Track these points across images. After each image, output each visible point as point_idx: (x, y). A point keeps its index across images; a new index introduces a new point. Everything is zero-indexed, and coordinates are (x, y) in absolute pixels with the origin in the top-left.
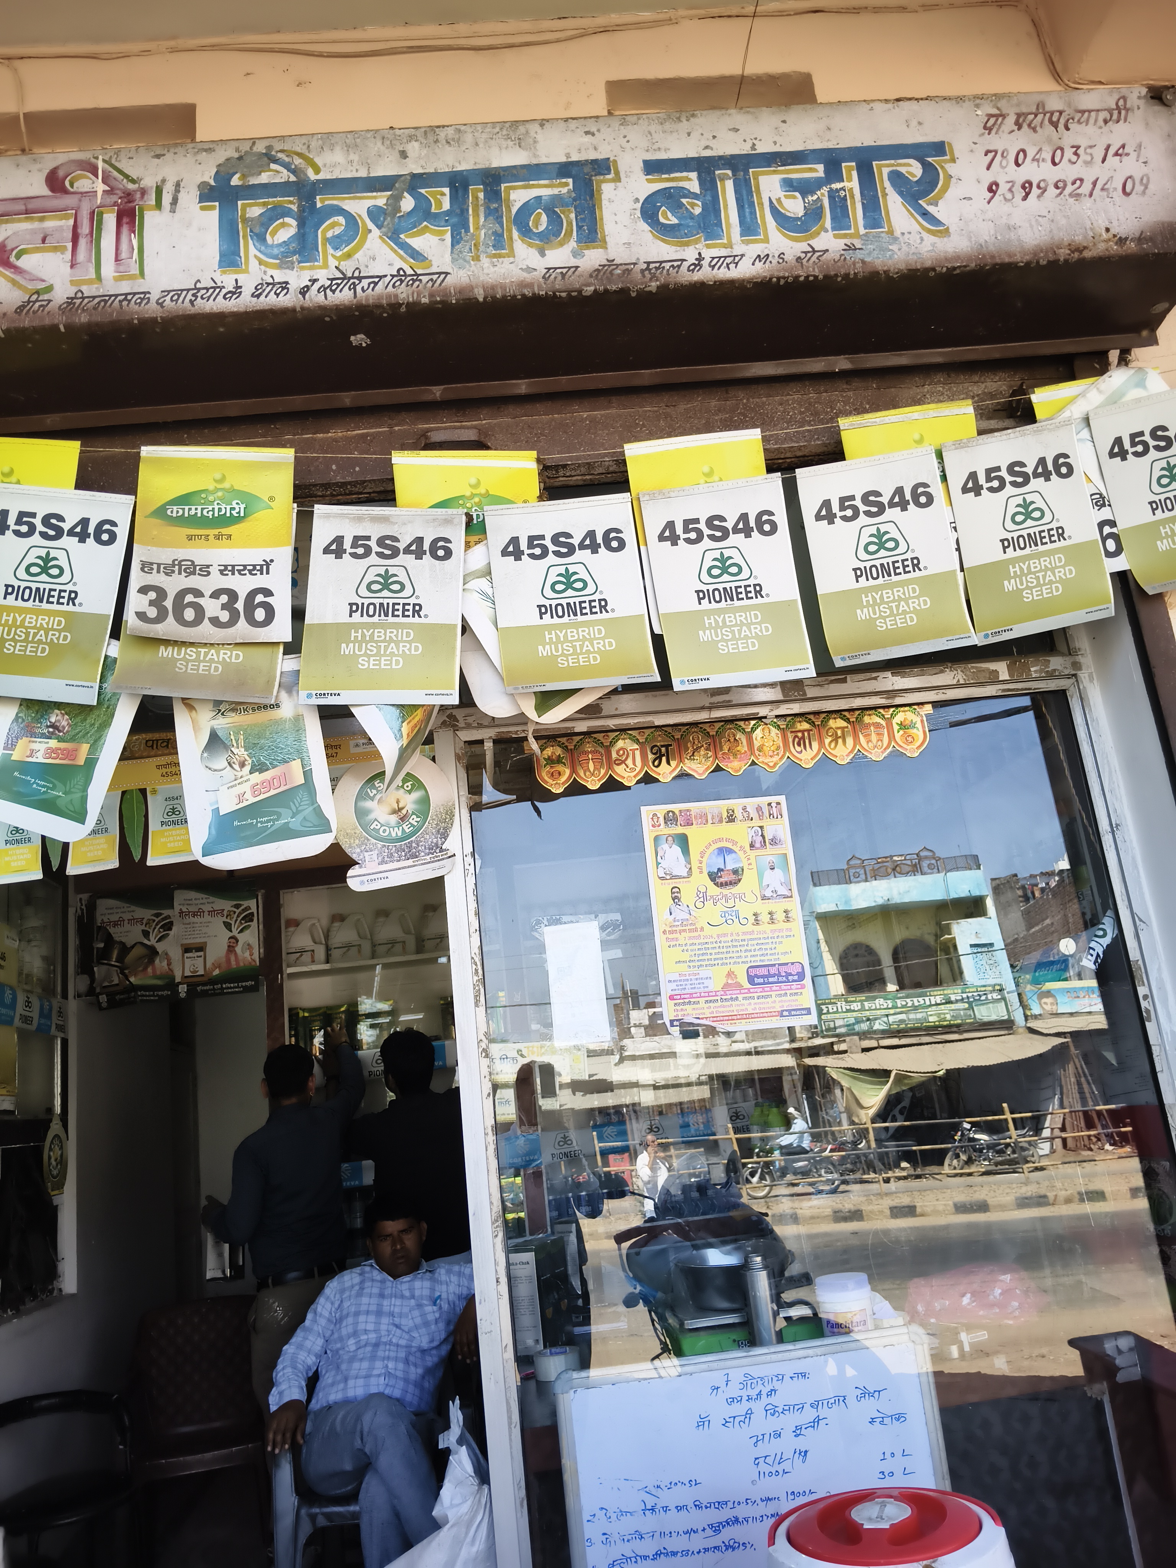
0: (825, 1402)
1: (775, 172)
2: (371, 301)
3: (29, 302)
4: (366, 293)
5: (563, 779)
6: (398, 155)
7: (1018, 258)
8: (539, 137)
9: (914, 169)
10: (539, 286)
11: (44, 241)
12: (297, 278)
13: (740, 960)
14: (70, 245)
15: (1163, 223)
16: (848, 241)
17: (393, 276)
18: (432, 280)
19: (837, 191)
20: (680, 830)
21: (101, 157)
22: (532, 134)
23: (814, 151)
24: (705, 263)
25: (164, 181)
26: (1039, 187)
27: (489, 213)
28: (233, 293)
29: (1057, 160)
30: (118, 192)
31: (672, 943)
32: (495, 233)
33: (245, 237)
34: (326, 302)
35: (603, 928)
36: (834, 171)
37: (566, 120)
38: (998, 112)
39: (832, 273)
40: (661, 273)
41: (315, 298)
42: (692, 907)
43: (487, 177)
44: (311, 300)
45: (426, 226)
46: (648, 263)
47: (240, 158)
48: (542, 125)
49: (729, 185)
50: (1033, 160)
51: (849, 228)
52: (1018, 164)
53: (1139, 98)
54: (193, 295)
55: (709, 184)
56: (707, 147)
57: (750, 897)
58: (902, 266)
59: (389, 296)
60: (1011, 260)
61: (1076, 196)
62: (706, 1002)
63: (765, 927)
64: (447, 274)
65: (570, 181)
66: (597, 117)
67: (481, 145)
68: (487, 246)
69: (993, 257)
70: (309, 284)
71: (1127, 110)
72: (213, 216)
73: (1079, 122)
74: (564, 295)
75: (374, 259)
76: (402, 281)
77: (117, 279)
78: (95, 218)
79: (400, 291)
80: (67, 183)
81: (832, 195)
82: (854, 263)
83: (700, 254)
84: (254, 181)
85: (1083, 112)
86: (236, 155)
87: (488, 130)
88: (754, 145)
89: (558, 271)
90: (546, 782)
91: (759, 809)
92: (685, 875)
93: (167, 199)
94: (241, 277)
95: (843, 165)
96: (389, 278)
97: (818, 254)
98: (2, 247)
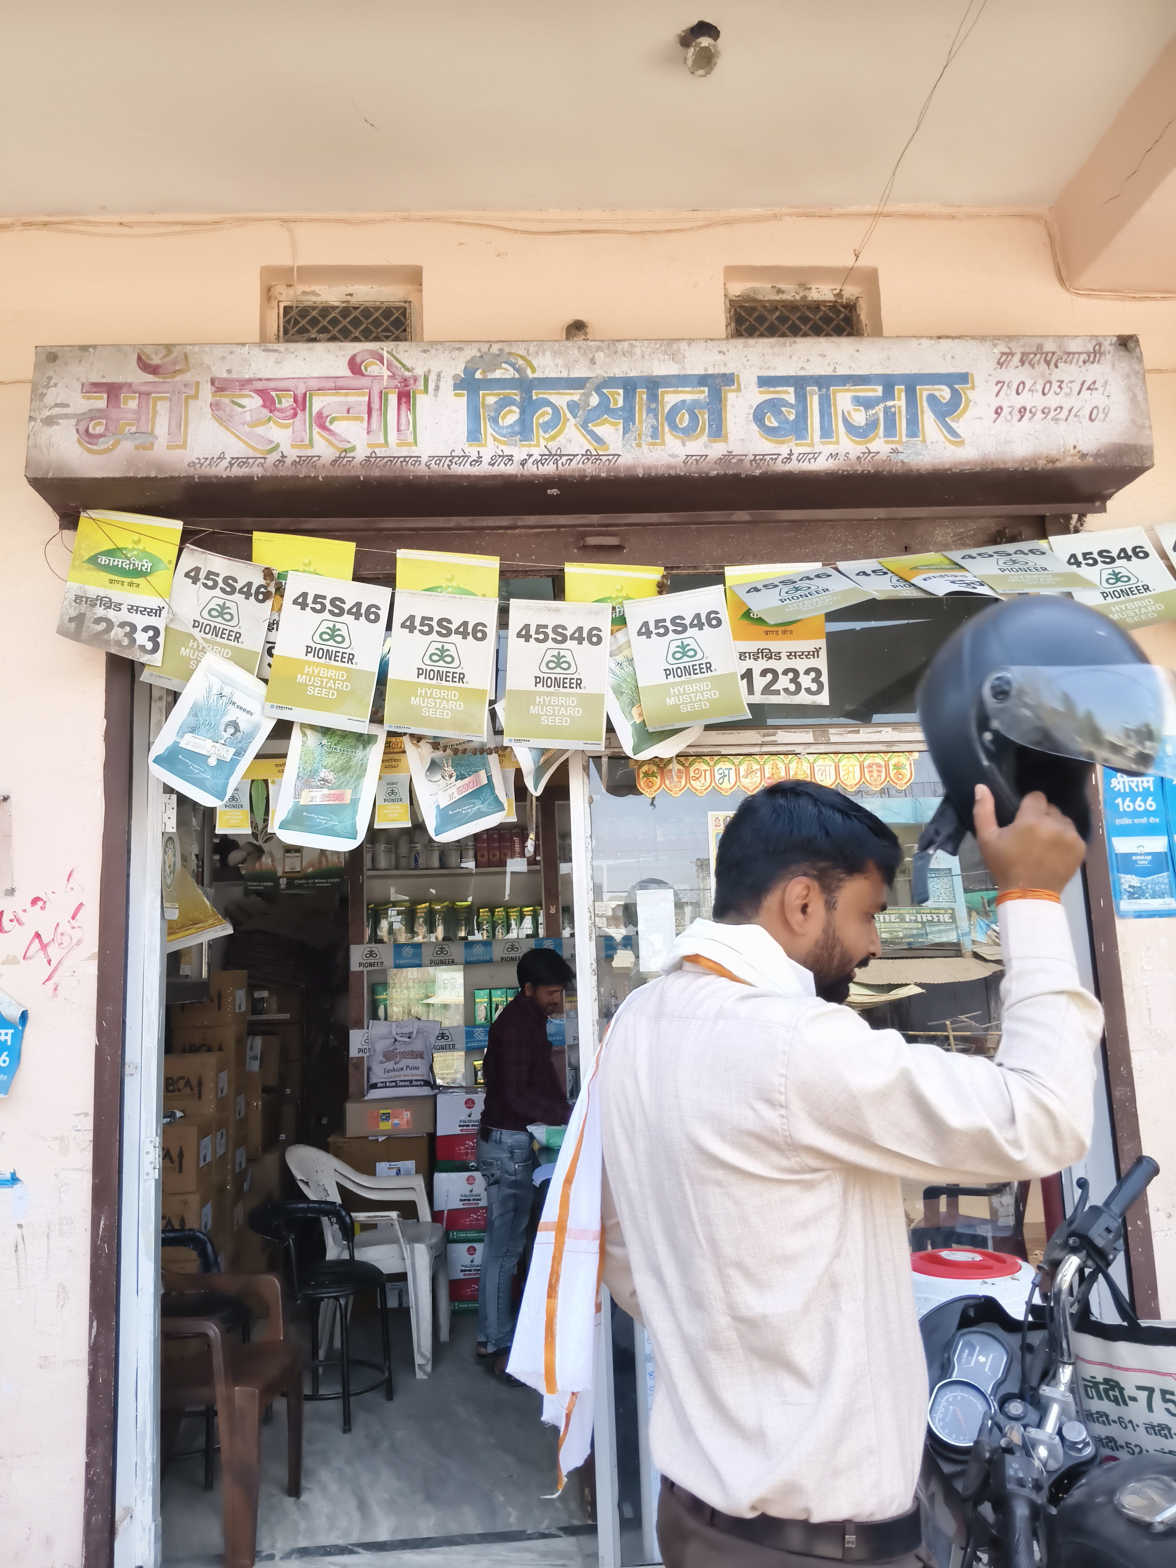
1: (848, 390)
2: (568, 473)
3: (340, 457)
4: (565, 468)
5: (655, 788)
6: (588, 360)
7: (1009, 465)
8: (687, 354)
9: (944, 393)
10: (681, 469)
11: (348, 412)
12: (519, 453)
14: (366, 416)
15: (1114, 444)
16: (894, 446)
17: (583, 455)
18: (609, 459)
19: (890, 407)
21: (385, 350)
22: (682, 350)
23: (877, 376)
24: (794, 457)
25: (429, 371)
26: (1030, 412)
27: (650, 410)
28: (477, 461)
29: (1046, 391)
30: (398, 377)
32: (653, 426)
33: (484, 419)
34: (538, 472)
36: (889, 393)
38: (1009, 351)
39: (880, 469)
40: (764, 463)
41: (531, 469)
43: (649, 383)
44: (528, 470)
45: (606, 418)
46: (755, 455)
47: (481, 357)
49: (816, 399)
50: (1029, 390)
51: (895, 436)
52: (1018, 393)
53: (1110, 344)
54: (450, 461)
55: (801, 397)
56: (802, 368)
58: (929, 467)
59: (580, 470)
60: (1006, 466)
61: (1056, 420)
64: (619, 455)
65: (706, 389)
67: (646, 358)
68: (647, 436)
69: (992, 463)
70: (527, 457)
71: (1101, 354)
72: (462, 402)
73: (1066, 362)
74: (697, 476)
75: (570, 442)
76: (589, 459)
77: (399, 445)
78: (383, 396)
79: (587, 466)
80: (363, 368)
81: (886, 410)
82: (896, 463)
83: (791, 450)
84: (490, 376)
85: (1069, 354)
86: (479, 355)
87: (652, 346)
88: (835, 368)
89: (694, 457)
90: (643, 790)
93: (432, 385)
94: (482, 450)
95: (896, 387)
96: (580, 456)
97: (872, 455)
98: (320, 414)
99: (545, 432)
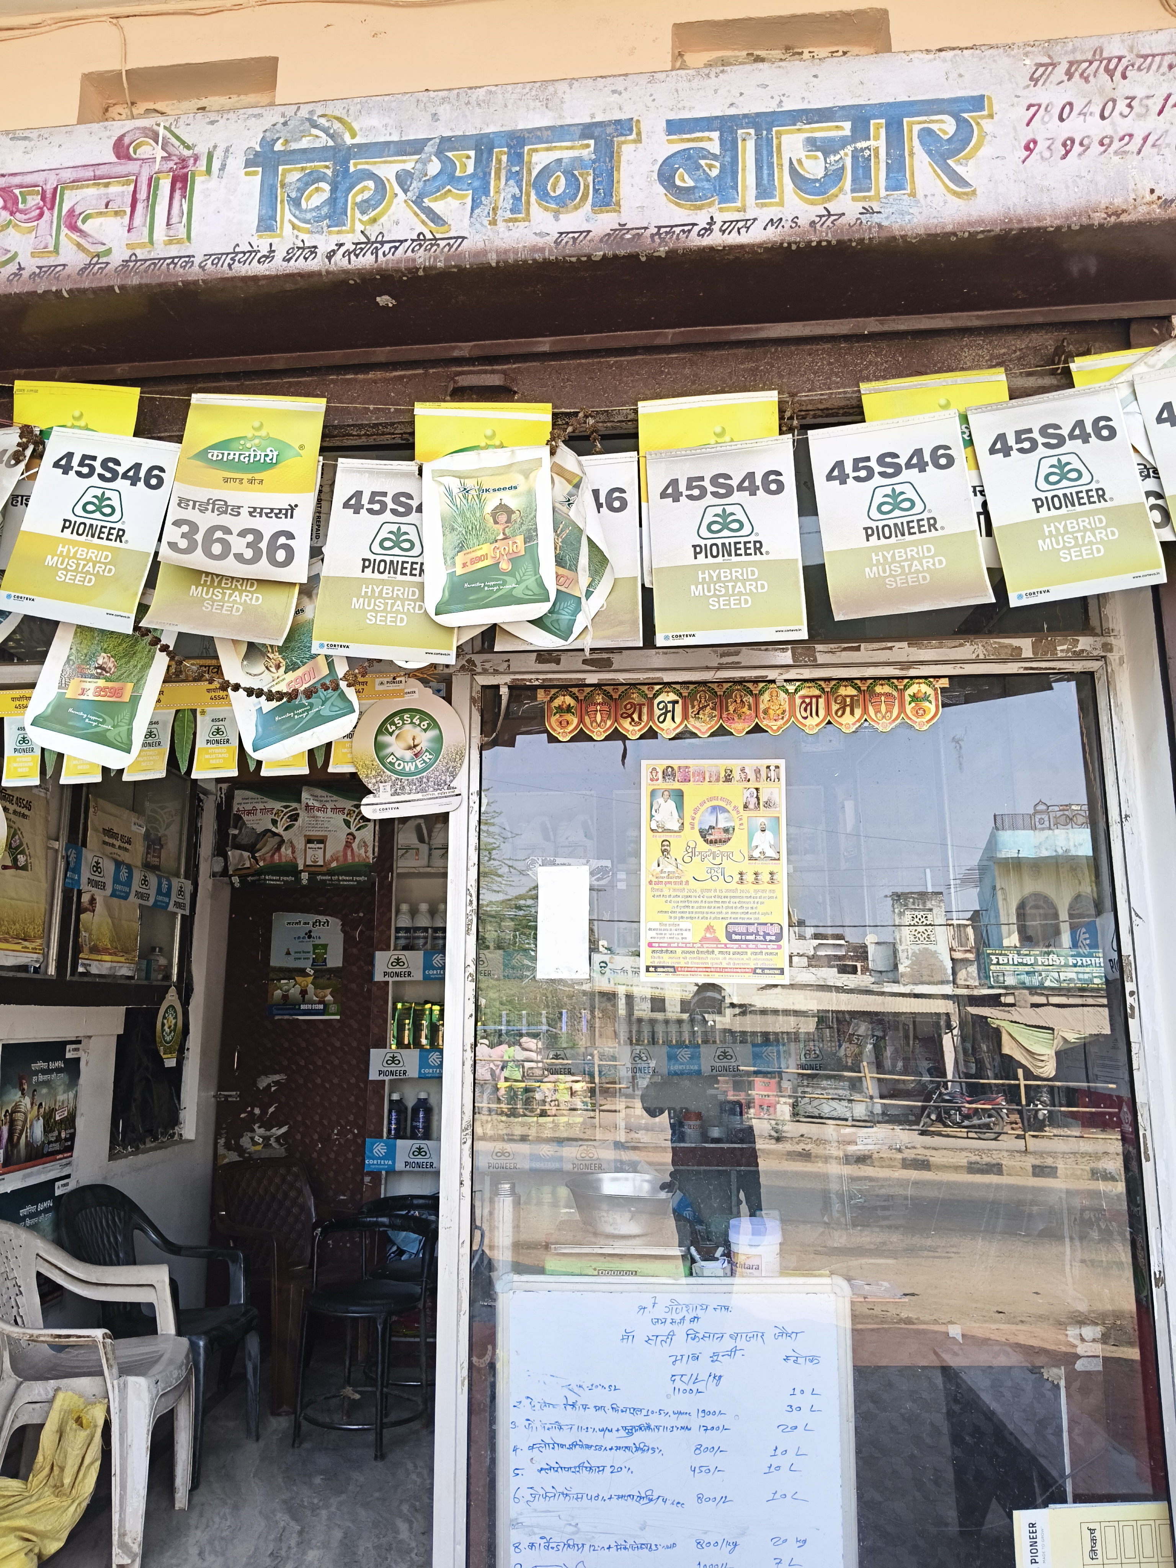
0: (744, 1335)
1: (799, 131)
2: (391, 266)
3: (90, 264)
4: (387, 258)
5: (571, 728)
6: (430, 118)
7: (1047, 222)
8: (567, 98)
9: (946, 126)
11: (107, 206)
12: (325, 243)
13: (721, 916)
14: (128, 210)
16: (867, 204)
17: (413, 241)
18: (449, 244)
19: (862, 150)
20: (676, 785)
21: (162, 125)
22: (560, 94)
23: (842, 108)
24: (716, 228)
25: (215, 147)
26: (1081, 144)
27: (510, 176)
29: (1106, 114)
30: (174, 158)
31: (657, 893)
32: (514, 197)
33: (282, 201)
34: (350, 267)
35: (592, 874)
36: (861, 130)
37: (595, 79)
38: (1048, 61)
39: (846, 238)
40: (671, 238)
41: (340, 262)
42: (680, 861)
43: (512, 140)
44: (336, 264)
45: (449, 191)
46: (659, 228)
47: (285, 123)
48: (571, 86)
49: (751, 145)
50: (1080, 114)
51: (869, 190)
52: (1061, 119)
54: (232, 259)
56: (732, 105)
57: (737, 856)
58: (921, 231)
59: (407, 260)
60: (1041, 224)
61: (1123, 153)
62: (683, 952)
63: (749, 887)
64: (464, 238)
65: (592, 142)
66: (626, 75)
67: (510, 107)
68: (505, 210)
69: (1020, 221)
70: (336, 248)
73: (1139, 69)
74: (574, 259)
75: (397, 223)
77: (167, 243)
78: (153, 185)
79: (418, 255)
80: (131, 150)
81: (856, 154)
82: (870, 228)
83: (712, 218)
84: (294, 146)
85: (1145, 57)
86: (282, 120)
87: (518, 91)
88: (781, 101)
89: (571, 235)
90: (554, 730)
91: (758, 771)
92: (677, 829)
93: (216, 165)
94: (275, 241)
95: (872, 122)
96: (409, 242)
97: (832, 218)
98: (71, 211)
99: (363, 213)
